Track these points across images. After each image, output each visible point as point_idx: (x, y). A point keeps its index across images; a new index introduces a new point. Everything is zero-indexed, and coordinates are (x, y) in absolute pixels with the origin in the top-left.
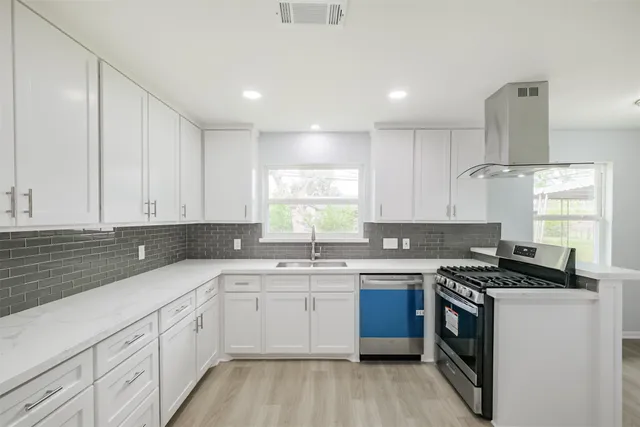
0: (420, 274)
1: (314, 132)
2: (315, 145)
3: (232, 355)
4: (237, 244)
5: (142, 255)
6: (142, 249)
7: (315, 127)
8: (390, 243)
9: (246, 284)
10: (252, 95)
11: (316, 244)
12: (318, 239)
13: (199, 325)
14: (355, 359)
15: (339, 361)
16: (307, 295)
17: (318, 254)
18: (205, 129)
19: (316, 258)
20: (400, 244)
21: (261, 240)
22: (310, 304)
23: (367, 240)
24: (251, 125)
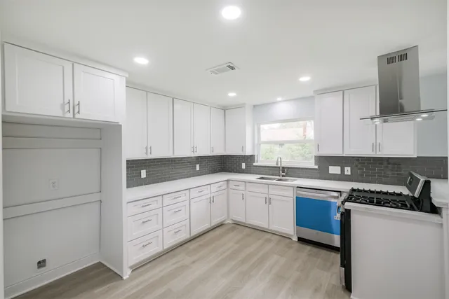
0: (340, 192)
1: (280, 102)
2: (283, 108)
3: (233, 220)
4: (244, 166)
5: (198, 168)
6: (198, 166)
7: (279, 99)
8: (335, 170)
9: (238, 186)
10: (232, 94)
11: (283, 168)
12: (284, 165)
13: (211, 201)
14: (295, 239)
15: (285, 237)
16: (266, 196)
17: (284, 174)
18: (225, 109)
19: (283, 176)
20: (343, 170)
21: (254, 164)
22: (268, 201)
23: (317, 167)
24: (244, 104)
